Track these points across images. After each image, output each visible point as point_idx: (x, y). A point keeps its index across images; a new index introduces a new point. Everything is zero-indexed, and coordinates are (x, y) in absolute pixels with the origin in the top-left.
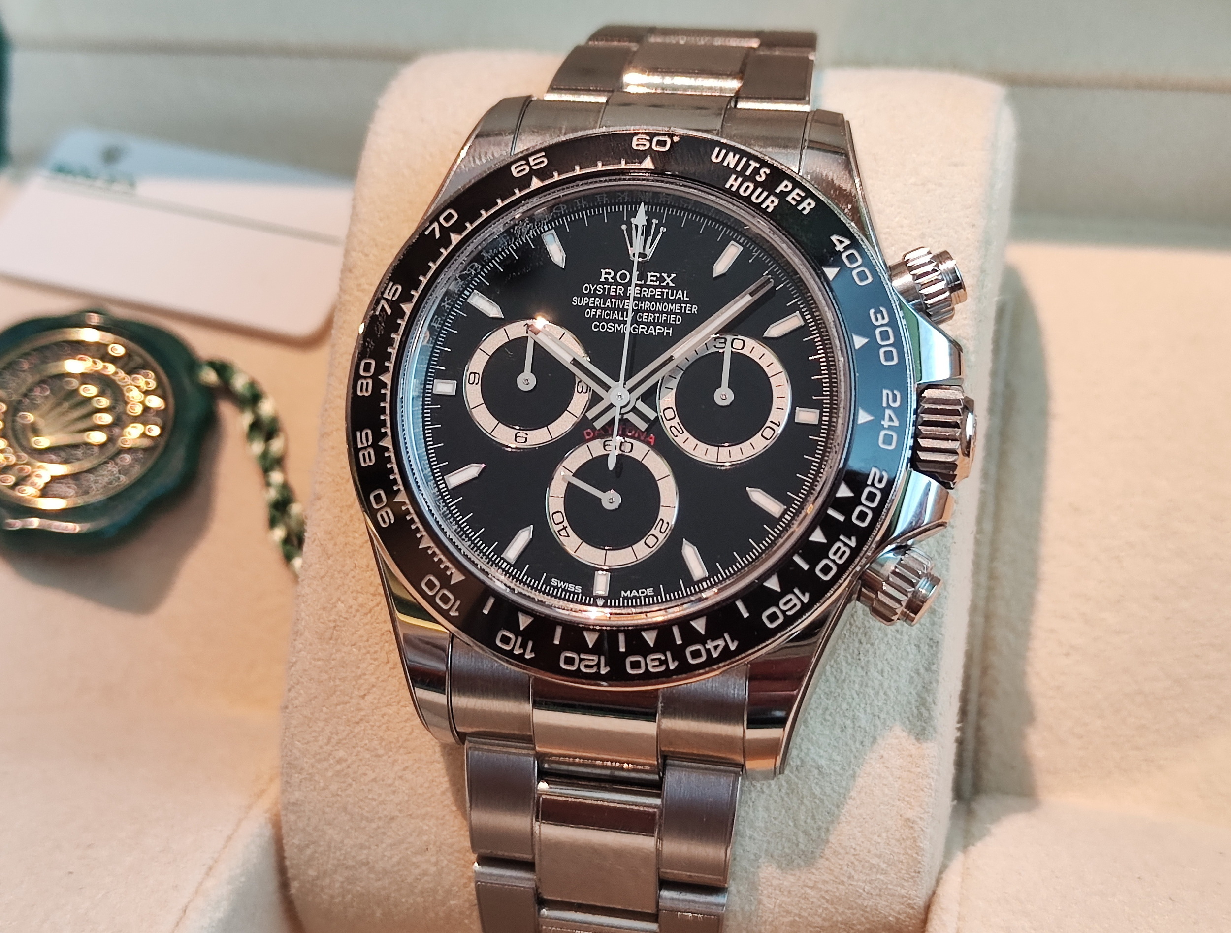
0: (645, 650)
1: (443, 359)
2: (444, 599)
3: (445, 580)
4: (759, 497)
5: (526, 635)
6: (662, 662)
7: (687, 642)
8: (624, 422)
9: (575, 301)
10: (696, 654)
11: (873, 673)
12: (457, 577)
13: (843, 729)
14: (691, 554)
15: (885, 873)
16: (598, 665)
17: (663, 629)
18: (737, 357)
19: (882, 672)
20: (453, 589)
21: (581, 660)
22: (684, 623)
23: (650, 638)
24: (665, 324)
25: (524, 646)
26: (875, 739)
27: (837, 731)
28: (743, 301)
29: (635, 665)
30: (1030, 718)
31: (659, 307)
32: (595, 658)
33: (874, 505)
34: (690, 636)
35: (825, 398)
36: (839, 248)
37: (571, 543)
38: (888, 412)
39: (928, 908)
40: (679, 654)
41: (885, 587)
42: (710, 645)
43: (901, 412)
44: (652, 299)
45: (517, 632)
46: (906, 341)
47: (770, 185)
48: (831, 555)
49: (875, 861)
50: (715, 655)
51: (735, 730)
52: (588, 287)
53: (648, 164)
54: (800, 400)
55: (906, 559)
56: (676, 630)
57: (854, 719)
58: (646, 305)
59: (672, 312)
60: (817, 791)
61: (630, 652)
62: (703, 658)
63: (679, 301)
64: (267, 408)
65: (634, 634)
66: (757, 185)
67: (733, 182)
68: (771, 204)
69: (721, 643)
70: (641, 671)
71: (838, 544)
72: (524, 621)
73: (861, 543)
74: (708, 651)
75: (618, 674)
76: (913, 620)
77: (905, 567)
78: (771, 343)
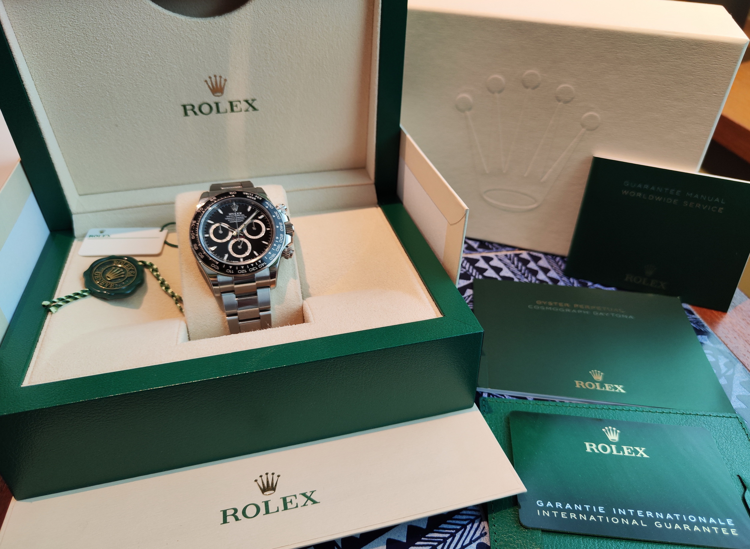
0: (252, 267)
1: (205, 231)
2: (216, 267)
3: (215, 264)
4: (264, 242)
5: (231, 269)
6: (255, 269)
7: (258, 265)
8: (240, 235)
9: (226, 219)
10: (260, 266)
11: (286, 270)
12: (217, 263)
13: (284, 280)
14: (255, 253)
15: (295, 301)
16: (245, 271)
17: (254, 263)
18: (255, 223)
19: (287, 270)
20: (217, 265)
21: (242, 271)
22: (257, 261)
23: (252, 265)
24: (242, 220)
25: (231, 271)
26: (289, 281)
27: (283, 280)
28: (254, 214)
29: (251, 270)
30: (309, 287)
31: (240, 217)
32: (244, 270)
33: (282, 239)
34: (259, 263)
35: (270, 226)
36: (267, 204)
37: (235, 255)
38: (281, 226)
39: (302, 307)
40: (257, 267)
41: (286, 254)
42: (262, 264)
43: (283, 226)
44: (239, 216)
45: (230, 269)
46: (281, 216)
47: (254, 196)
48: (278, 247)
49: (293, 300)
50: (263, 266)
51: (269, 281)
52: (227, 216)
53: (233, 196)
54: (266, 227)
55: (288, 248)
56: (256, 263)
57: (285, 278)
58: (238, 218)
59: (243, 218)
60: (281, 290)
61: (249, 268)
62: (262, 267)
63: (243, 216)
64: (155, 267)
65: (249, 265)
66: (252, 197)
67: (248, 197)
68: (255, 199)
69: (264, 264)
70: (252, 271)
71: (278, 246)
72: (231, 267)
73: (282, 245)
74: (262, 265)
75: (248, 272)
76: (291, 257)
77: (289, 249)
78: (260, 220)
